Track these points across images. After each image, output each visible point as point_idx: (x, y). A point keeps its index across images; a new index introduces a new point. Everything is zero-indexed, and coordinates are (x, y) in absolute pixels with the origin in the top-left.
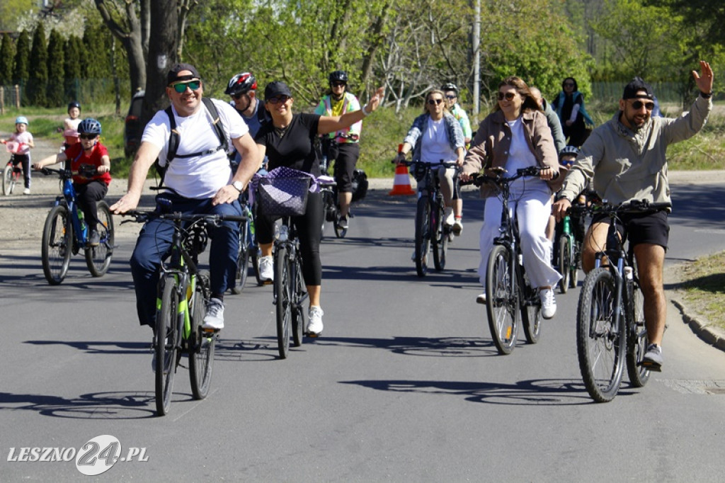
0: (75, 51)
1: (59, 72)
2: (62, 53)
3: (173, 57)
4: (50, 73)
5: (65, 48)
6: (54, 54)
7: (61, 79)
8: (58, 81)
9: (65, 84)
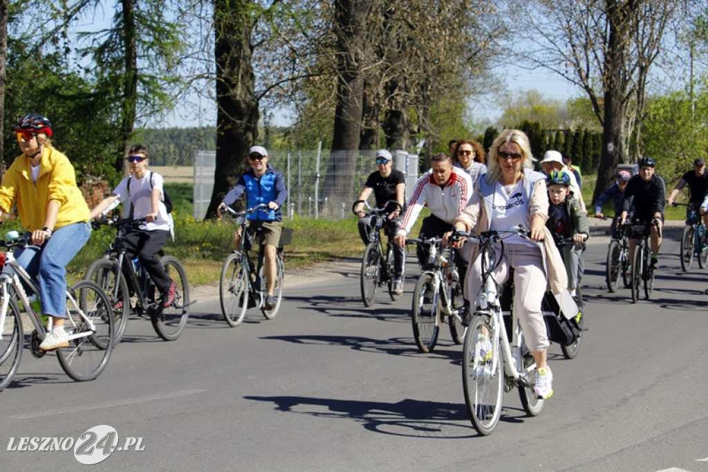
0: (598, 141)
1: (589, 154)
2: (591, 142)
3: (616, 144)
4: (584, 154)
5: (593, 140)
6: (587, 143)
7: (591, 158)
8: (589, 159)
9: (593, 161)
